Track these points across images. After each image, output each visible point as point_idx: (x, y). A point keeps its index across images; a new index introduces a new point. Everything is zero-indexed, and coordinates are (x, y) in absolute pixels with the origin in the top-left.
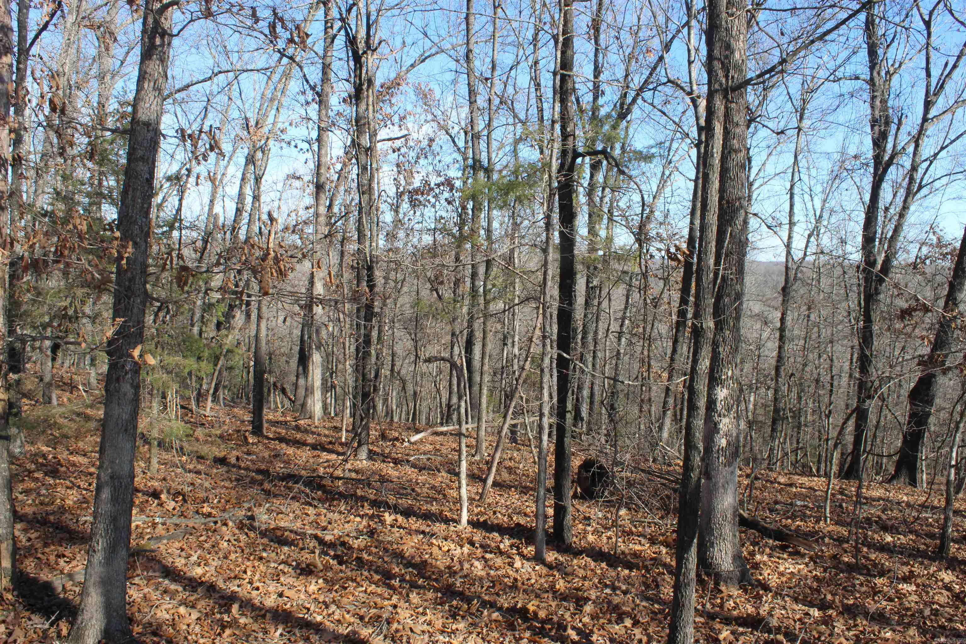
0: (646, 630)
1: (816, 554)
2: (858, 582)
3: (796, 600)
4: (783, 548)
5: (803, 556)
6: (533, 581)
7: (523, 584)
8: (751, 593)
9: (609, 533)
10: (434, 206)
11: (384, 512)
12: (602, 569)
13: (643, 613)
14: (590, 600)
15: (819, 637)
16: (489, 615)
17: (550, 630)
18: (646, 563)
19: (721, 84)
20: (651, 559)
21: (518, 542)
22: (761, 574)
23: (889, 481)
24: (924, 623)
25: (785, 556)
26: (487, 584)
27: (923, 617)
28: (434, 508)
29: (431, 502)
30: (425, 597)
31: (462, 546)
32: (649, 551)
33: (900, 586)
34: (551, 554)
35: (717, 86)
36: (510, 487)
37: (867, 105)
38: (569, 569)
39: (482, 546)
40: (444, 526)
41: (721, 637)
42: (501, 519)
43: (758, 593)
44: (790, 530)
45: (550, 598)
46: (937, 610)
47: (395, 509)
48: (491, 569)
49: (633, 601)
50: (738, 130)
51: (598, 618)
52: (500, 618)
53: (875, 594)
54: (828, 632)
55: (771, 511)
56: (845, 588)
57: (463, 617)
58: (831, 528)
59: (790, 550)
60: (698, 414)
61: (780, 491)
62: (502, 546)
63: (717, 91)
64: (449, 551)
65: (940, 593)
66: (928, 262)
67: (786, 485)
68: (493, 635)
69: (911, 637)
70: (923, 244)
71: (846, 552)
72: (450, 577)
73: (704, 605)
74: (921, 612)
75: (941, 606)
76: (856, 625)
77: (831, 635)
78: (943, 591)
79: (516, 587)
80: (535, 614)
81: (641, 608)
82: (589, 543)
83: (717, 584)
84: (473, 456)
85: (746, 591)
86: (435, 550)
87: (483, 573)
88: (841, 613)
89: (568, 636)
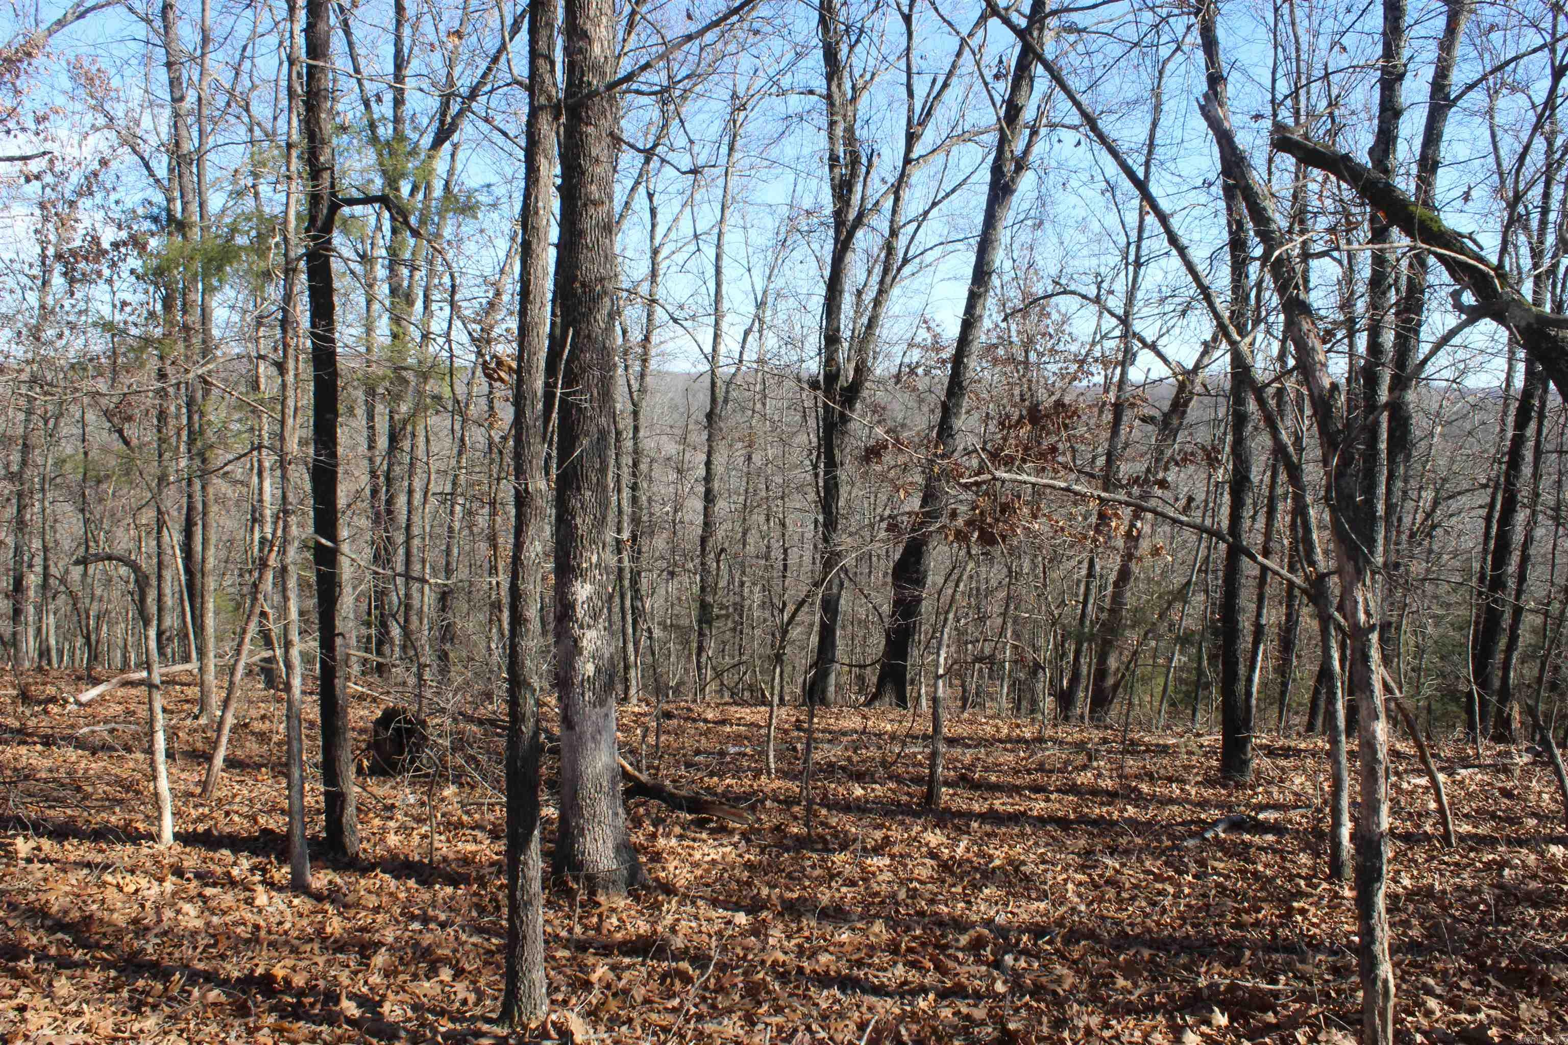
0: (474, 982)
1: (751, 827)
2: (809, 863)
3: (714, 903)
4: (701, 824)
5: (731, 832)
6: (287, 926)
7: (269, 932)
8: (645, 901)
9: (424, 829)
10: (110, 281)
11: (14, 836)
12: (408, 890)
13: (471, 956)
14: (384, 945)
15: (745, 955)
16: (203, 996)
17: (312, 1005)
18: (482, 872)
19: (549, 98)
20: (492, 864)
21: (265, 860)
22: (664, 869)
23: (869, 703)
24: (897, 911)
25: (704, 836)
26: (202, 941)
27: (897, 903)
28: (115, 819)
29: (111, 808)
30: (85, 982)
31: (161, 881)
32: (488, 852)
33: (869, 861)
34: (321, 876)
35: (543, 100)
36: (259, 766)
37: (824, 134)
38: (351, 898)
39: (198, 876)
40: (130, 848)
41: (594, 977)
42: (240, 825)
43: (656, 900)
44: (716, 794)
45: (317, 951)
46: (915, 889)
47: (38, 828)
48: (213, 914)
49: (457, 938)
50: (599, 170)
51: (396, 973)
52: (223, 998)
53: (832, 877)
54: (759, 945)
55: (688, 765)
56: (790, 876)
57: (154, 1007)
58: (777, 784)
59: (712, 825)
60: (528, 630)
61: (705, 734)
62: (235, 872)
63: (542, 108)
64: (137, 891)
65: (924, 864)
66: (920, 371)
67: (715, 723)
68: (207, 1030)
69: (876, 935)
70: (911, 345)
71: (796, 818)
72: (137, 938)
73: (570, 930)
74: (894, 895)
75: (921, 882)
76: (800, 930)
77: (763, 949)
78: (927, 861)
79: (258, 941)
80: (287, 981)
81: (468, 947)
82: (389, 850)
83: (592, 893)
84: (196, 717)
85: (637, 899)
86: (111, 894)
87: (199, 923)
88: (781, 914)
89: (342, 1011)
